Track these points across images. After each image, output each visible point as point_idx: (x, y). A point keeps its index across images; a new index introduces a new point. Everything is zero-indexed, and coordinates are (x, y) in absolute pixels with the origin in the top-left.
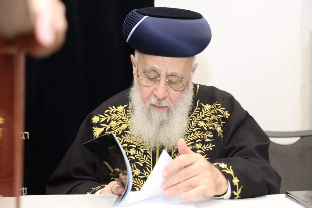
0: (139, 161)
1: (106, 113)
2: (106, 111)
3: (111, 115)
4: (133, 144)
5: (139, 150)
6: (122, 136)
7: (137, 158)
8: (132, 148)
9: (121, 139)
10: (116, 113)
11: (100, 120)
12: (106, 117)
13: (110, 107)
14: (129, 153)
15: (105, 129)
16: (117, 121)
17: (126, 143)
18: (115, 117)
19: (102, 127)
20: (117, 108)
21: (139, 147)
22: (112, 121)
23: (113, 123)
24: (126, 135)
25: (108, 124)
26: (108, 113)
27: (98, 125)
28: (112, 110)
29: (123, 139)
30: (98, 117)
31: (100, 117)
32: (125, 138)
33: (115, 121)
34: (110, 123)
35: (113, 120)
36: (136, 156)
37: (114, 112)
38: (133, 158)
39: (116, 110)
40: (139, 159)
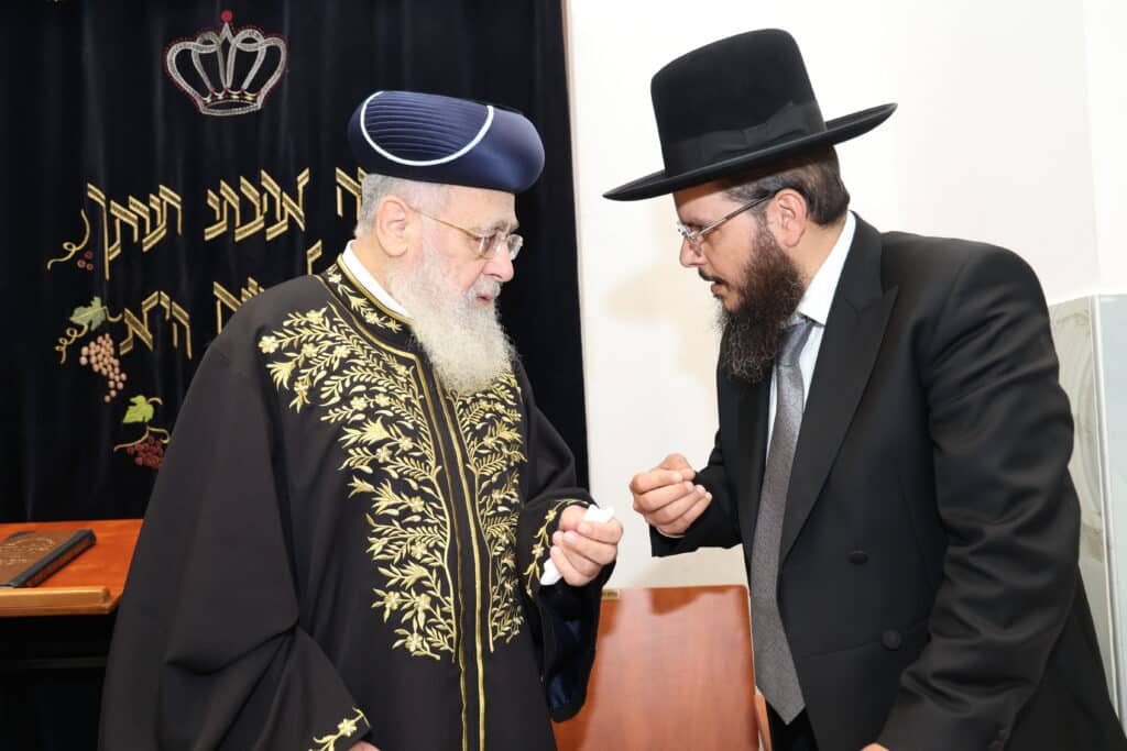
0: (402, 419)
1: (287, 328)
2: (286, 323)
3: (299, 333)
4: (376, 384)
5: (395, 398)
6: (345, 372)
7: (397, 412)
8: (378, 392)
9: (342, 378)
10: (308, 325)
11: (281, 344)
12: (290, 336)
13: (290, 315)
14: (375, 403)
15: (297, 362)
16: (316, 344)
17: (359, 383)
18: (309, 337)
19: (290, 359)
20: (305, 316)
21: (393, 390)
22: (305, 345)
23: (309, 350)
24: (352, 368)
25: (298, 351)
26: (291, 327)
27: (279, 356)
28: (297, 320)
29: (348, 378)
30: (273, 338)
31: (278, 338)
32: (352, 374)
33: (311, 345)
34: (303, 351)
35: (306, 342)
36: (393, 408)
37: (302, 324)
38: (390, 414)
39: (305, 320)
40: (403, 415)
